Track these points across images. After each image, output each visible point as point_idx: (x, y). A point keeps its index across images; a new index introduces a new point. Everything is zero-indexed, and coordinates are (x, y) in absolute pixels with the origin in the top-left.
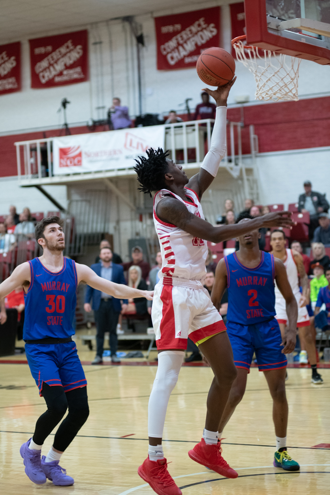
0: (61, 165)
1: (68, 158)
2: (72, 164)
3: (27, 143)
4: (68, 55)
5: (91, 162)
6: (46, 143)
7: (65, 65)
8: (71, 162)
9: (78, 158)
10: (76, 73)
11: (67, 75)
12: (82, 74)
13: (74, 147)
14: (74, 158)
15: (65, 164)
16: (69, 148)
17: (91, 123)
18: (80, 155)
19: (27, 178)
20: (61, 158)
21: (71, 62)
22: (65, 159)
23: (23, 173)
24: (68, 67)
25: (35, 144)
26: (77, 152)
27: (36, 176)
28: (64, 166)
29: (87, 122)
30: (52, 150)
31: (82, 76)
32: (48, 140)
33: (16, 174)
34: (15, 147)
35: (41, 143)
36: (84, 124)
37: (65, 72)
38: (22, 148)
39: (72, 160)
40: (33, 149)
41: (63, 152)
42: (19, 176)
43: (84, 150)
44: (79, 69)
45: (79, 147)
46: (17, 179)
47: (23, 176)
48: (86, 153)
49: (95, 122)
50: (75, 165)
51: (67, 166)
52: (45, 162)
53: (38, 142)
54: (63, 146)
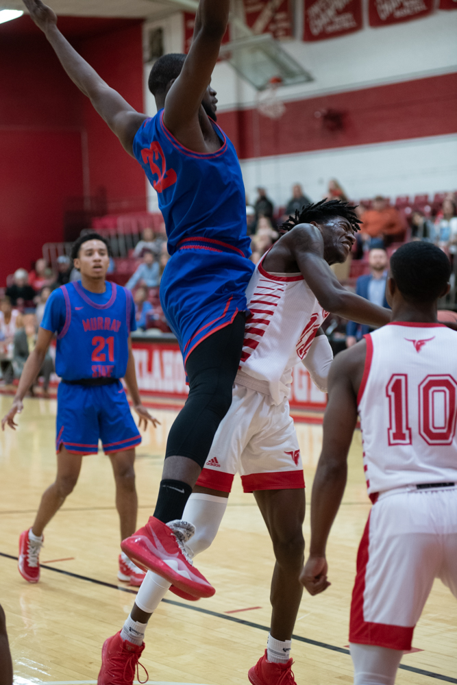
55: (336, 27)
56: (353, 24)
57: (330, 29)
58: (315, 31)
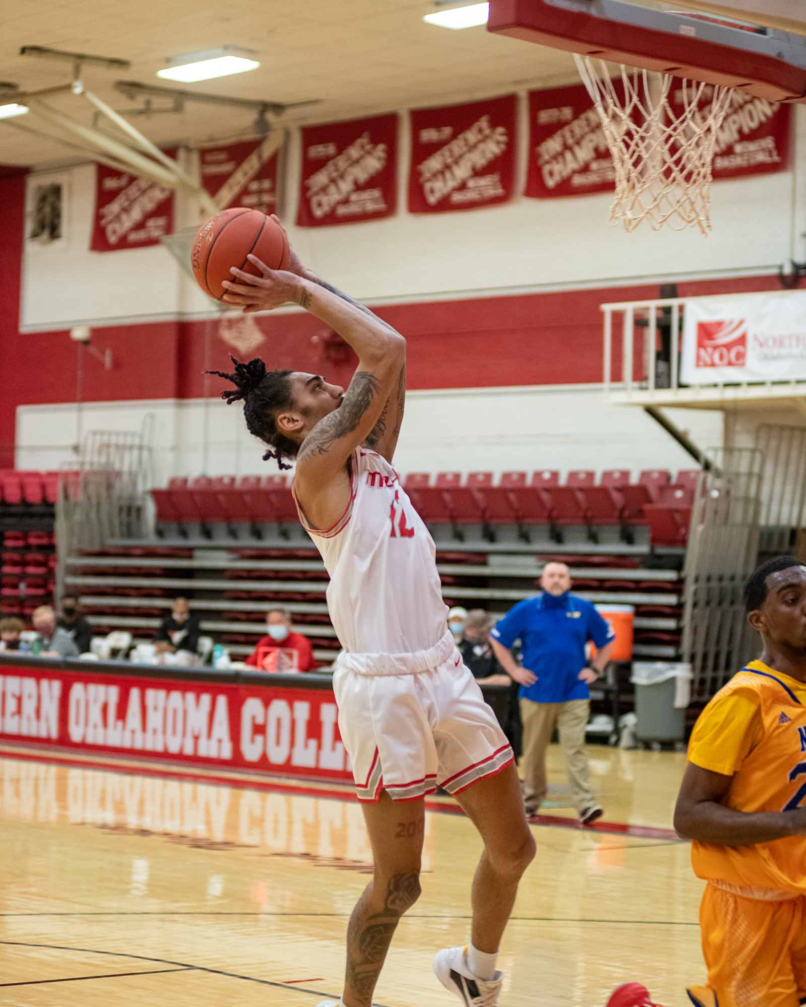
0: (699, 362)
1: (715, 348)
2: (725, 361)
3: (629, 308)
4: (749, 107)
5: (766, 358)
6: (667, 311)
7: (740, 131)
8: (721, 357)
9: (740, 348)
10: (763, 150)
11: (742, 154)
12: (775, 153)
13: (731, 322)
14: (728, 346)
15: (708, 360)
16: (719, 324)
17: (788, 270)
18: (742, 340)
19: (624, 389)
20: (700, 345)
21: (754, 125)
22: (710, 350)
23: (617, 376)
24: (744, 137)
25: (647, 309)
26: (736, 335)
27: (644, 384)
28: (706, 365)
29: (781, 267)
30: (681, 328)
31: (776, 158)
32: (674, 303)
33: (599, 379)
34: (601, 315)
35: (658, 309)
36: (774, 271)
37: (738, 148)
38: (618, 318)
39: (725, 351)
40: (640, 323)
41: (706, 332)
42: (607, 384)
43: (752, 329)
44: (768, 142)
45: (741, 323)
46: (601, 390)
47: (617, 385)
48: (756, 338)
49: (797, 267)
50: (730, 364)
51: (713, 365)
52: (664, 354)
53: (652, 307)
54: (706, 318)
55: (353, 209)
56: (381, 206)
57: (342, 211)
58: (318, 213)
